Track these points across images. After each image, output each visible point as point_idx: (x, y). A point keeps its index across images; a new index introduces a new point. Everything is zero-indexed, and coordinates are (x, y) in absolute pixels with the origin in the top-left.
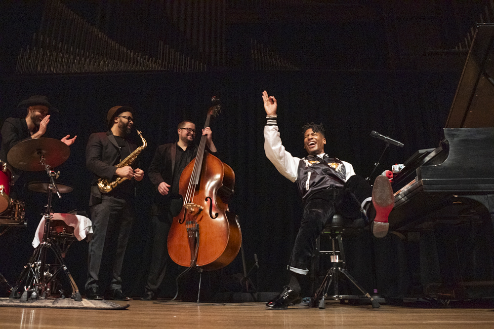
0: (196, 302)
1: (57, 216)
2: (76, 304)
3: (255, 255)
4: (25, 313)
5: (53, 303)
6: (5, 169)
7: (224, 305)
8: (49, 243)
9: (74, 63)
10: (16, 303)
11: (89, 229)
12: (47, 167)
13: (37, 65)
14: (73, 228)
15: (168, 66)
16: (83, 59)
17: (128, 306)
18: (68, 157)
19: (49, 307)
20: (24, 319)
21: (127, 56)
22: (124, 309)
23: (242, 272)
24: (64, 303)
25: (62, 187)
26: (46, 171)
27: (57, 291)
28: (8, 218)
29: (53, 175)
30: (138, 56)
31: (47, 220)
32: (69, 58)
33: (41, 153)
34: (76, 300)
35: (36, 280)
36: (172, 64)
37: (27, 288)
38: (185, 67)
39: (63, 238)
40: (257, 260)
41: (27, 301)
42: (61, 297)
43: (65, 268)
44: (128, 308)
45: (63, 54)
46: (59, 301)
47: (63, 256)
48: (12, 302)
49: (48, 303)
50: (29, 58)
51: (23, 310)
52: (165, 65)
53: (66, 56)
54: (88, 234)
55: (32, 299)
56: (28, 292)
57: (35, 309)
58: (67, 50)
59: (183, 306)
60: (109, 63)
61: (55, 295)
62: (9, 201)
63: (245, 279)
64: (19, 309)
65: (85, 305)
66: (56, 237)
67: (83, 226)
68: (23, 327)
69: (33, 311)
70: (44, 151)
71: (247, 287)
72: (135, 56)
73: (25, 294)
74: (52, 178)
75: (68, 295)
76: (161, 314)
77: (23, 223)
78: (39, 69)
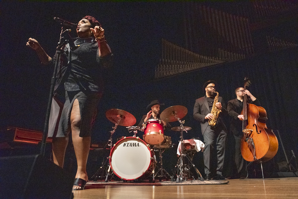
0: (262, 178)
1: (186, 141)
2: (202, 183)
3: (292, 151)
4: (179, 188)
5: (191, 182)
6: (160, 122)
7: (279, 179)
8: (185, 154)
9: (180, 68)
10: (174, 183)
11: (202, 146)
12: (178, 119)
13: (164, 73)
14: (194, 146)
15: (225, 60)
16: (184, 65)
17: (228, 182)
18: (187, 113)
19: (190, 185)
20: (179, 190)
21: (204, 59)
22: (226, 184)
23: (286, 161)
24: (196, 182)
25: (186, 128)
26: (178, 121)
27: (191, 177)
28: (165, 145)
29: (182, 122)
30: (209, 58)
31: (182, 144)
32: (177, 66)
33: (174, 113)
34: (201, 181)
35: (181, 172)
36: (227, 59)
37: (178, 176)
38: (233, 58)
39: (190, 151)
40: (293, 153)
41: (179, 182)
42: (193, 179)
43: (194, 166)
44: (228, 183)
45: (174, 65)
46: (194, 181)
47: (192, 160)
48: (173, 183)
49: (189, 182)
50: (160, 70)
51: (178, 186)
52: (223, 60)
53: (176, 66)
54: (201, 148)
55: (181, 181)
56: (179, 178)
57: (183, 186)
58: (176, 63)
59: (257, 181)
60: (196, 65)
61: (190, 179)
62: (164, 137)
63: (288, 164)
64: (176, 186)
65: (207, 183)
66: (187, 151)
67: (199, 145)
68: (179, 194)
69: (182, 187)
70: (175, 112)
71: (290, 168)
72: (208, 59)
73: (178, 179)
74: (182, 124)
75: (196, 178)
76: (247, 186)
77: (171, 146)
78: (165, 75)
